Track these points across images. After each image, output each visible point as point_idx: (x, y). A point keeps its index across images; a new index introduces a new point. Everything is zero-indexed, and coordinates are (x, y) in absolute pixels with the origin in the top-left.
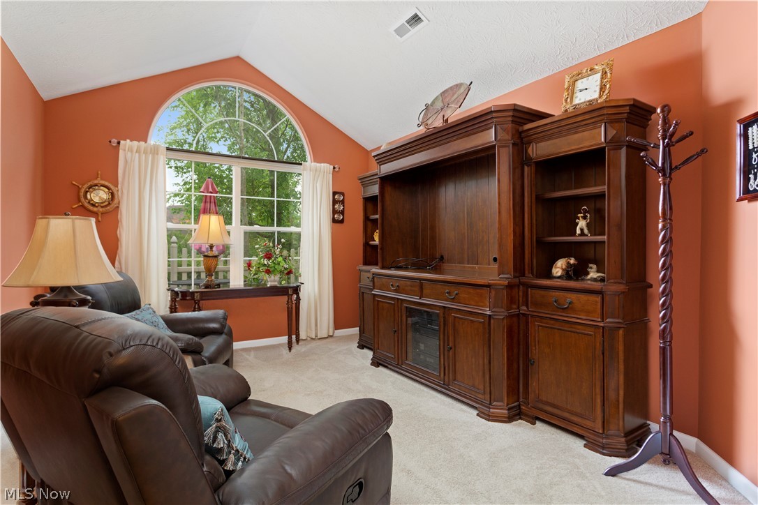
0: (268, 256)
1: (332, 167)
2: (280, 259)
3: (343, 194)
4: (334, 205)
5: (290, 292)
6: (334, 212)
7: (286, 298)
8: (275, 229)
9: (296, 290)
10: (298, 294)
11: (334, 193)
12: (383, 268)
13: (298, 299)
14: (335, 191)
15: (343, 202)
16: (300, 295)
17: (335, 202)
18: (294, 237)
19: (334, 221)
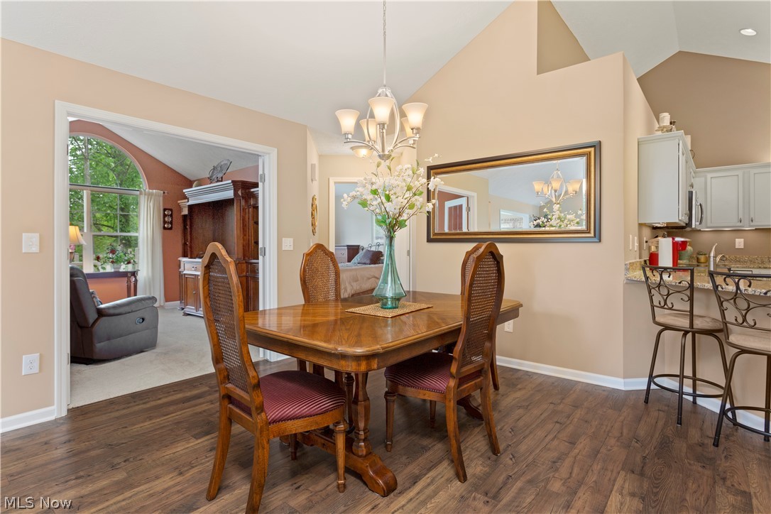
0: (113, 251)
1: (162, 192)
2: (122, 254)
3: (171, 210)
4: (164, 218)
5: (129, 275)
6: (165, 222)
7: (126, 279)
8: (119, 234)
9: (134, 274)
10: (135, 277)
11: (165, 210)
12: (191, 258)
13: (136, 281)
14: (166, 207)
15: (171, 215)
16: (137, 278)
17: (165, 216)
18: (133, 239)
19: (164, 228)
